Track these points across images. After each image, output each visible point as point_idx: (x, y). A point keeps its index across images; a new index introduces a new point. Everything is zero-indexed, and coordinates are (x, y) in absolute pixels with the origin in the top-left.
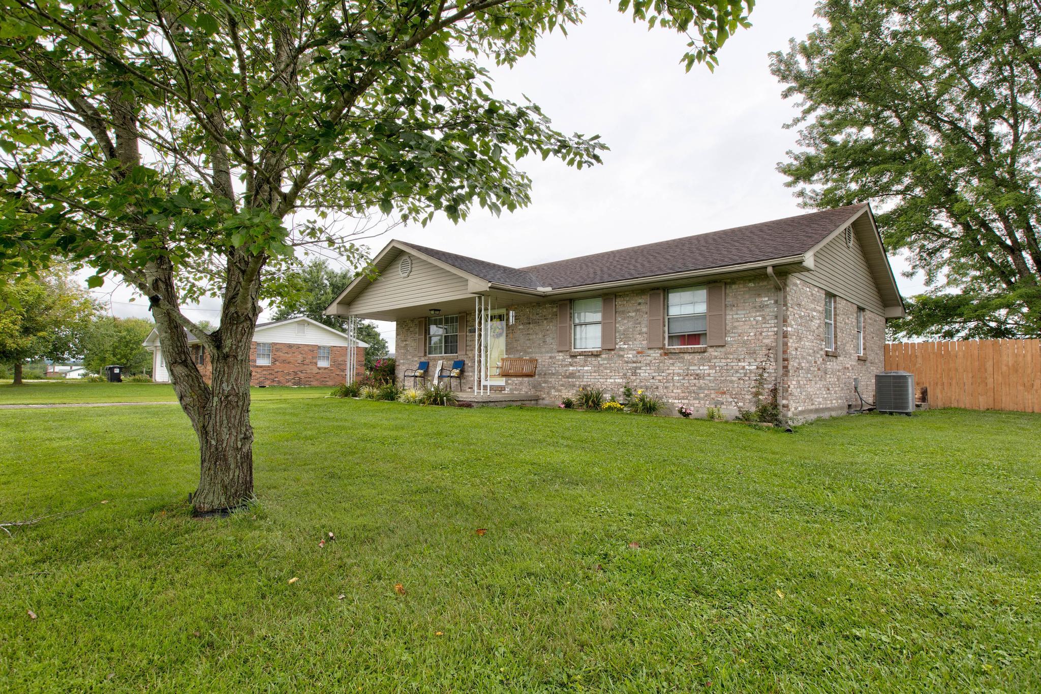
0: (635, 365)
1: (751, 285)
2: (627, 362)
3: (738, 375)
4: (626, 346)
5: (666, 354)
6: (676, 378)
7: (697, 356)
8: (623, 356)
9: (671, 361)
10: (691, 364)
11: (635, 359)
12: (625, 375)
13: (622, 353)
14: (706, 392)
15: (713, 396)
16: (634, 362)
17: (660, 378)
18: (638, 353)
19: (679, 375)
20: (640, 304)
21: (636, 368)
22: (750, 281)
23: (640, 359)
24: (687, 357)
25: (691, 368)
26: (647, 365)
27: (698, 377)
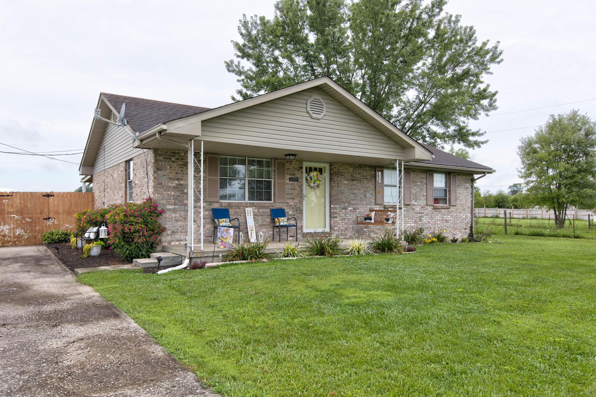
0: (420, 215)
1: (464, 177)
2: (417, 213)
3: (460, 220)
4: (416, 203)
5: (434, 209)
6: (439, 222)
7: (446, 210)
8: (414, 209)
9: (436, 213)
10: (444, 215)
11: (420, 211)
12: (416, 221)
13: (414, 207)
14: (450, 229)
15: (452, 231)
16: (420, 213)
17: (432, 222)
18: (422, 208)
19: (440, 220)
20: (422, 178)
21: (421, 217)
22: (464, 175)
23: (423, 211)
24: (443, 210)
25: (444, 217)
26: (426, 215)
27: (447, 221)
